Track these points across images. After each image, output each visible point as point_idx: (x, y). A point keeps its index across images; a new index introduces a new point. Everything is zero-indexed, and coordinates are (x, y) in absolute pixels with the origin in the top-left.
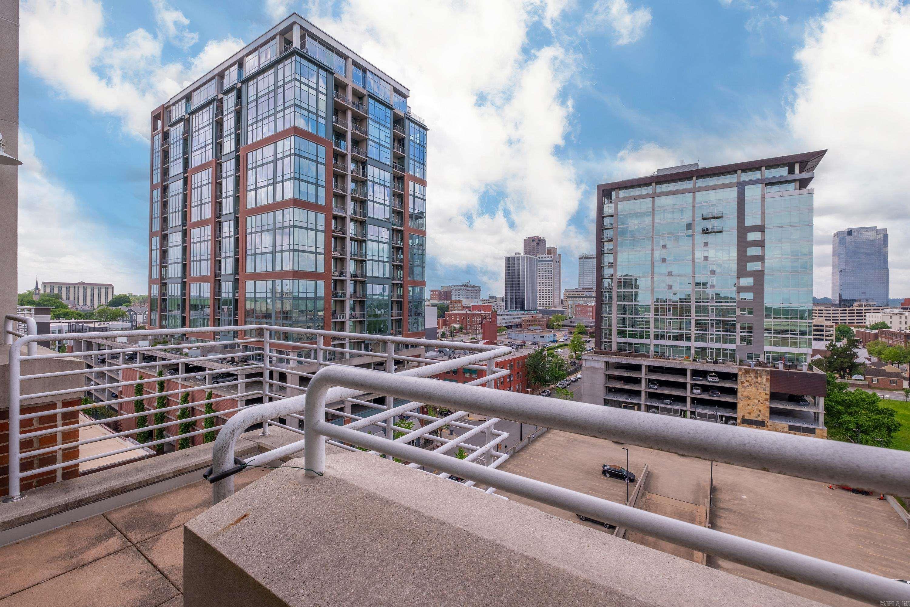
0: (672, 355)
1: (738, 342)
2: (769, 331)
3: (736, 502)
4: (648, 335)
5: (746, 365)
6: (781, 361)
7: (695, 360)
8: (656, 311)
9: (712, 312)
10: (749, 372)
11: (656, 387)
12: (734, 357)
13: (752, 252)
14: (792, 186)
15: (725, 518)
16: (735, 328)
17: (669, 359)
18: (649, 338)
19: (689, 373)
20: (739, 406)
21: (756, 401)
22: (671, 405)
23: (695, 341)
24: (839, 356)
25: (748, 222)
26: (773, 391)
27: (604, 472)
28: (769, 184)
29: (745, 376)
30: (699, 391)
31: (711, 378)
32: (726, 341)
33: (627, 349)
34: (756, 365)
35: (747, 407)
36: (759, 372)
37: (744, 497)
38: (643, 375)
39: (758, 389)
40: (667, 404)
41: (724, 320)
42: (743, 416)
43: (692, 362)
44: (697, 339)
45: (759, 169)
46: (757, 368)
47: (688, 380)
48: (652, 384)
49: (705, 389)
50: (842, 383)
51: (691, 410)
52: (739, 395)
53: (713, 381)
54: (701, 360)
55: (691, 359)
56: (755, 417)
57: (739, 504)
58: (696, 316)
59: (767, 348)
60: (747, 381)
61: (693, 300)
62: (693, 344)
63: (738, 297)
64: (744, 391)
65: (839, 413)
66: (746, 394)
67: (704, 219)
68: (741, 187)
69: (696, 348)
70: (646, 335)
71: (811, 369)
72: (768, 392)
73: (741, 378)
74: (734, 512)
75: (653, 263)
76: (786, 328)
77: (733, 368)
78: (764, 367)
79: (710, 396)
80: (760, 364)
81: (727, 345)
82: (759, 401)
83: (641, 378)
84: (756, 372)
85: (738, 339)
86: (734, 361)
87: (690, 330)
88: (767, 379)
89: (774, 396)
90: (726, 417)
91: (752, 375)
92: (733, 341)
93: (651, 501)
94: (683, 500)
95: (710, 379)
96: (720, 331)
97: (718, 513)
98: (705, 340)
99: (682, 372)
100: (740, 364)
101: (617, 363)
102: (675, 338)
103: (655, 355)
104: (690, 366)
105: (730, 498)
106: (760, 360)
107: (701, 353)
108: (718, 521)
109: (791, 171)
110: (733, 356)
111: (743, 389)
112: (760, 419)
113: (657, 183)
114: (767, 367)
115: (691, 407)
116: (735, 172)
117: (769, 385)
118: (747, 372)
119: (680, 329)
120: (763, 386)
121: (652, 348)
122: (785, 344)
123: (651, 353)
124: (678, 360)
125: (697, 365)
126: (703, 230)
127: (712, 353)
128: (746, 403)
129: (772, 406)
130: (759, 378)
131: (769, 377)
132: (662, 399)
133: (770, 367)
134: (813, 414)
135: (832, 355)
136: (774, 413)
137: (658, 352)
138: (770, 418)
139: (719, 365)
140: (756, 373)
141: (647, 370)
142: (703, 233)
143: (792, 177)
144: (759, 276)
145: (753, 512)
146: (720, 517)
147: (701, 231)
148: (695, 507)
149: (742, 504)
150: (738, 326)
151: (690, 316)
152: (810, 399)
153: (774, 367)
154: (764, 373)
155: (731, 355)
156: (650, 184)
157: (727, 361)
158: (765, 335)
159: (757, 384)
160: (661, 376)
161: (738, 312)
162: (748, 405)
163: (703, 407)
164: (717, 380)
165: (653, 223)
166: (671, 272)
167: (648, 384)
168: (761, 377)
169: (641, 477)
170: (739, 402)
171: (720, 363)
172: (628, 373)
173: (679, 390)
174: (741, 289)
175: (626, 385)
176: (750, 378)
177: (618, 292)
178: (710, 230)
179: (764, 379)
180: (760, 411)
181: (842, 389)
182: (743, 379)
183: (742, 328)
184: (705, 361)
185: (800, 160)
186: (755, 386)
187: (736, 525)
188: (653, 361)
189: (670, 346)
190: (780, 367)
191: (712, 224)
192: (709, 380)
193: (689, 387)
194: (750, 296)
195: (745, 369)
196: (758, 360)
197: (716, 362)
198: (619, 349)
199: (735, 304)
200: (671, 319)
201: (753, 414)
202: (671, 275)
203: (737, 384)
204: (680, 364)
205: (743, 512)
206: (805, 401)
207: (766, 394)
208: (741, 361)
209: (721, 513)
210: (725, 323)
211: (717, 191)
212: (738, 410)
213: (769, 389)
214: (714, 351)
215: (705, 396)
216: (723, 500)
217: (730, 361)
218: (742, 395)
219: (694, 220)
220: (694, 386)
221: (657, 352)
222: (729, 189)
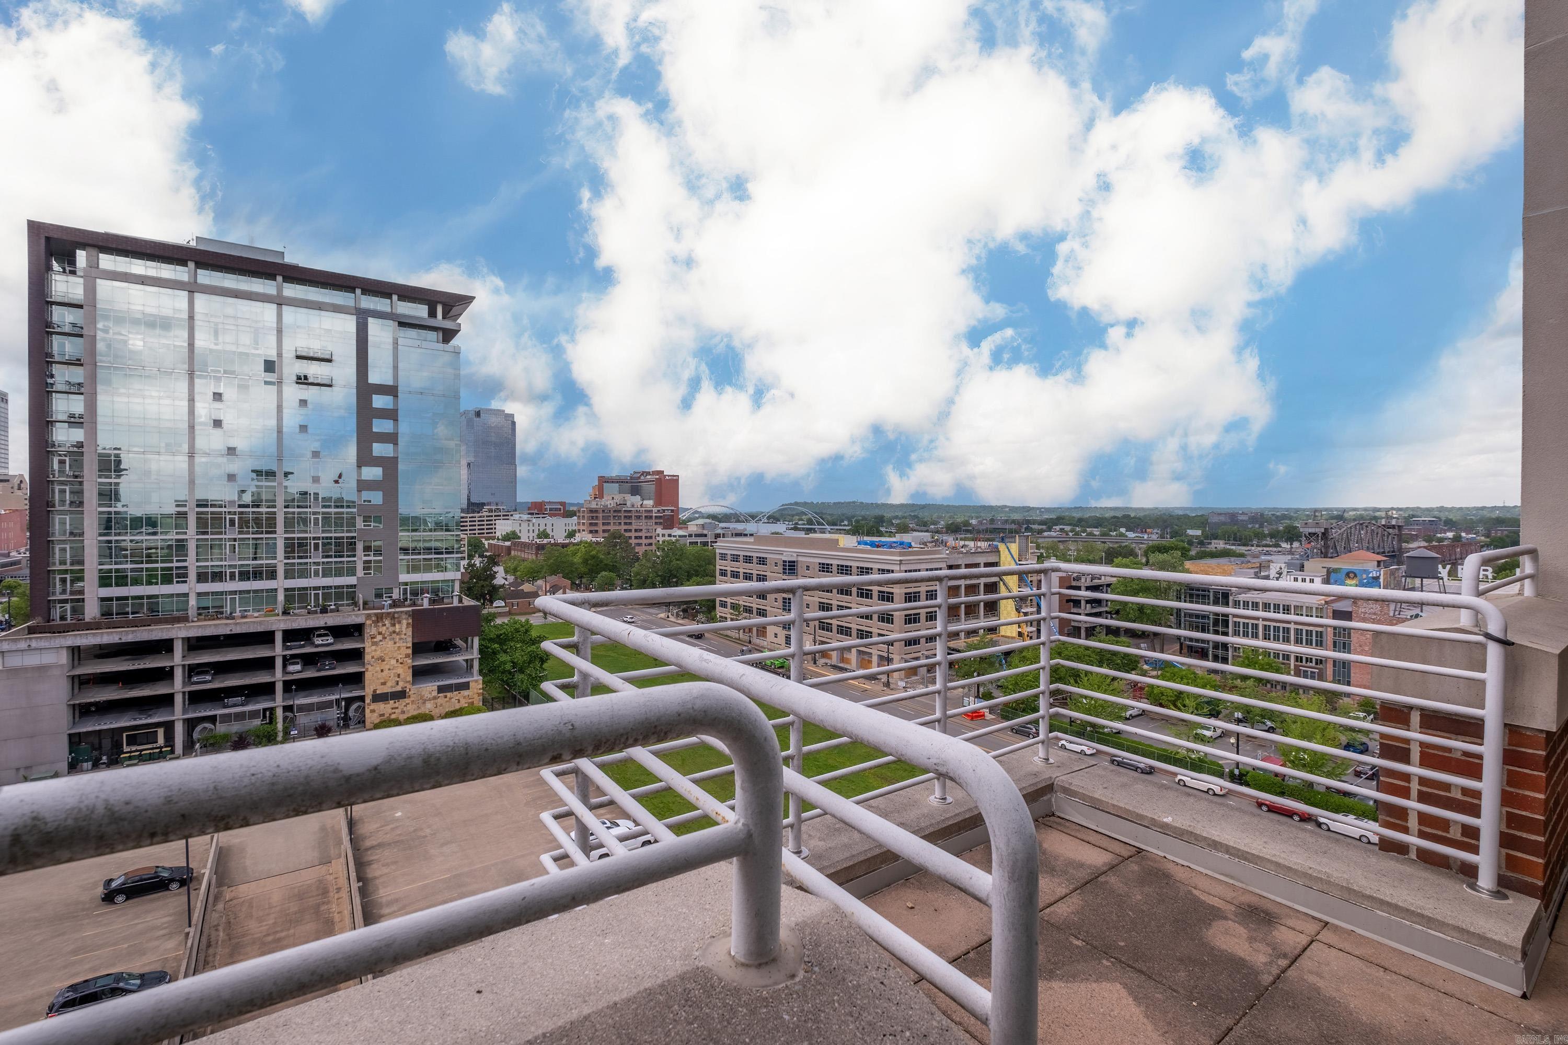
0: (238, 609)
1: (360, 572)
2: (405, 550)
3: (388, 828)
4: (182, 576)
5: (374, 608)
6: (426, 595)
7: (285, 612)
8: (202, 523)
9: (316, 523)
10: (382, 619)
11: (208, 678)
12: (353, 599)
13: (381, 426)
14: (433, 335)
15: (378, 861)
16: (354, 550)
17: (233, 618)
18: (186, 582)
19: (279, 637)
20: (368, 676)
21: (393, 662)
22: (242, 705)
23: (286, 578)
24: (479, 579)
25: (374, 378)
26: (416, 641)
27: (109, 897)
28: (404, 324)
29: (376, 626)
30: (298, 667)
31: (320, 639)
32: (339, 573)
33: (129, 609)
34: (391, 606)
35: (380, 675)
36: (396, 615)
37: (399, 814)
38: (178, 658)
39: (395, 643)
40: (235, 705)
41: (336, 538)
42: (375, 691)
43: (280, 618)
44: (289, 575)
45: (388, 296)
46: (393, 610)
47: (278, 650)
48: (199, 673)
49: (309, 660)
50: (490, 614)
51: (285, 704)
52: (367, 658)
53: (324, 643)
54: (296, 611)
55: (280, 610)
56: (392, 687)
57: (393, 829)
58: (286, 532)
59: (404, 577)
60: (380, 633)
61: (280, 503)
62: (281, 583)
63: (359, 497)
64: (375, 650)
65: (494, 653)
66: (378, 654)
67: (298, 357)
68: (363, 317)
69: (286, 590)
70: (178, 576)
71: (460, 601)
72: (410, 645)
73: (370, 630)
74: (389, 844)
75: (192, 428)
76: (427, 545)
77: (357, 616)
78: (399, 606)
79: (319, 671)
80: (395, 604)
81: (342, 578)
82: (397, 661)
83: (172, 668)
84: (392, 616)
85: (360, 567)
86: (355, 604)
87: (275, 558)
88: (408, 624)
89: (418, 649)
90: (345, 699)
91: (387, 622)
92: (352, 572)
93: (235, 902)
94: (301, 867)
95: (318, 641)
96: (330, 556)
97: (366, 859)
98: (303, 574)
99: (266, 638)
100: (364, 609)
101: (101, 646)
102: (245, 576)
103: (200, 614)
104: (279, 624)
105: (378, 825)
106: (394, 597)
107: (295, 597)
108: (368, 871)
109: (433, 314)
110: (352, 597)
111: (374, 648)
112: (399, 688)
113: (200, 265)
114: (405, 606)
115: (284, 699)
116: (352, 289)
117: (410, 633)
118: (379, 618)
119: (255, 559)
120: (403, 636)
121: (193, 602)
122: (428, 569)
123: (192, 612)
124: (252, 617)
125: (294, 621)
126: (299, 378)
127: (317, 595)
128: (378, 669)
129: (416, 664)
130: (397, 626)
131: (410, 621)
132: (222, 699)
133: (410, 606)
134: (464, 664)
135: (471, 579)
136: (419, 673)
137: (208, 608)
138: (413, 683)
139: (329, 614)
140: (393, 618)
141: (186, 647)
142: (297, 383)
143: (432, 322)
144: (390, 465)
145: (415, 831)
146: (369, 863)
147: (295, 378)
148: (325, 868)
149: (397, 827)
150: (360, 546)
151: (275, 532)
152: (459, 642)
153: (414, 604)
154: (404, 616)
155: (348, 595)
156: (183, 262)
157: (342, 605)
158: (400, 557)
159: (394, 635)
160: (219, 653)
161: (360, 523)
162: (382, 671)
163: (307, 692)
164: (330, 640)
165: (191, 345)
166: (234, 449)
167: (190, 677)
168: (400, 622)
169: (209, 865)
170: (367, 670)
171: (332, 611)
172: (136, 663)
173: (258, 673)
174: (363, 485)
175: (131, 689)
176: (384, 628)
177: (100, 484)
178: (310, 380)
179: (404, 626)
180: (399, 676)
181: (490, 621)
182: (374, 631)
183: (367, 549)
184: (304, 611)
185: (443, 300)
186: (390, 639)
187: (395, 863)
188: (199, 626)
189: (232, 593)
190: (425, 603)
191: (314, 370)
192: (317, 643)
193: (279, 663)
194: (376, 498)
195: (376, 614)
196: (391, 597)
197: (324, 610)
198: (106, 613)
199: (355, 510)
200: (235, 540)
201: (389, 684)
202: (234, 454)
203: (363, 641)
204: (261, 623)
205: (402, 838)
206: (455, 646)
207: (407, 648)
208: (365, 603)
209: (371, 856)
210: (339, 542)
211: (323, 313)
212: (367, 682)
213: (410, 639)
214: (320, 592)
215: (311, 673)
216: (368, 834)
217: (348, 605)
218: (373, 657)
219: (280, 355)
220: (286, 661)
221: (204, 608)
222: (342, 316)
